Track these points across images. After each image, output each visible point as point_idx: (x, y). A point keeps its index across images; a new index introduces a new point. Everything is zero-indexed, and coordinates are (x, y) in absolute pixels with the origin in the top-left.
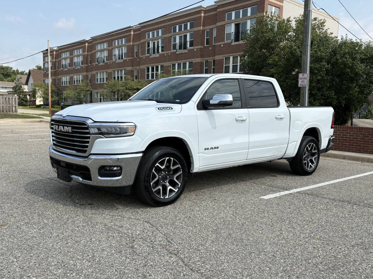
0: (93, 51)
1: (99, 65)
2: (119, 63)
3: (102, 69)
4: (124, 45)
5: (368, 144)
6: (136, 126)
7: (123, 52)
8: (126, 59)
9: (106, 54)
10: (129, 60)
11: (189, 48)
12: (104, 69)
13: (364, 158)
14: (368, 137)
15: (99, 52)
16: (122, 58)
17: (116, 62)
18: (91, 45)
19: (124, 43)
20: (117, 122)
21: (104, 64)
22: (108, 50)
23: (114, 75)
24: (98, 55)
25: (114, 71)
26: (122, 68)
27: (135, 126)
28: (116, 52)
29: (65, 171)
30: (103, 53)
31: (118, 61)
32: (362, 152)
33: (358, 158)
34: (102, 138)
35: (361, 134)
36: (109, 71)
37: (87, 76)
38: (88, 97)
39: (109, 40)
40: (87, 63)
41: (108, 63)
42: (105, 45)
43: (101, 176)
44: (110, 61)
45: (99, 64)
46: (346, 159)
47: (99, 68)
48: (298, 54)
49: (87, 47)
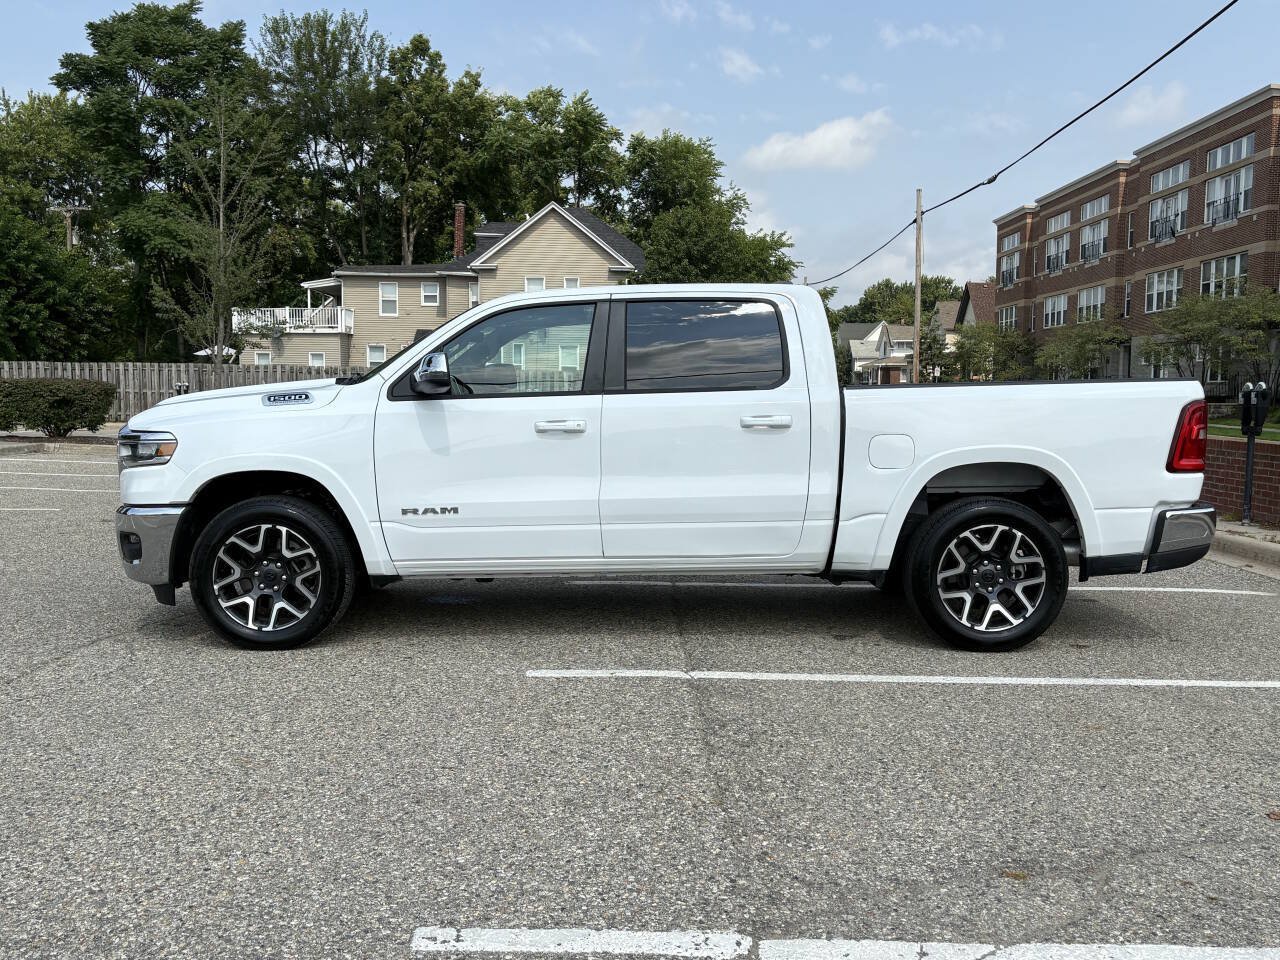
0: (1142, 200)
1: (1157, 246)
2: (1225, 232)
3: (1165, 261)
4: (1244, 160)
7: (1242, 190)
8: (1248, 212)
9: (1181, 203)
10: (1259, 215)
12: (1175, 257)
15: (1160, 202)
16: (1237, 212)
17: (1214, 230)
18: (1138, 179)
19: (1244, 155)
21: (1174, 241)
22: (1190, 188)
23: (1207, 277)
24: (1157, 211)
25: (1207, 264)
26: (1233, 251)
28: (1217, 192)
30: (1172, 201)
31: (1221, 225)
36: (1189, 264)
37: (1120, 290)
38: (1121, 362)
39: (1194, 152)
40: (1121, 244)
42: (1182, 173)
44: (1192, 229)
45: (1157, 242)
47: (1157, 259)
49: (1121, 189)
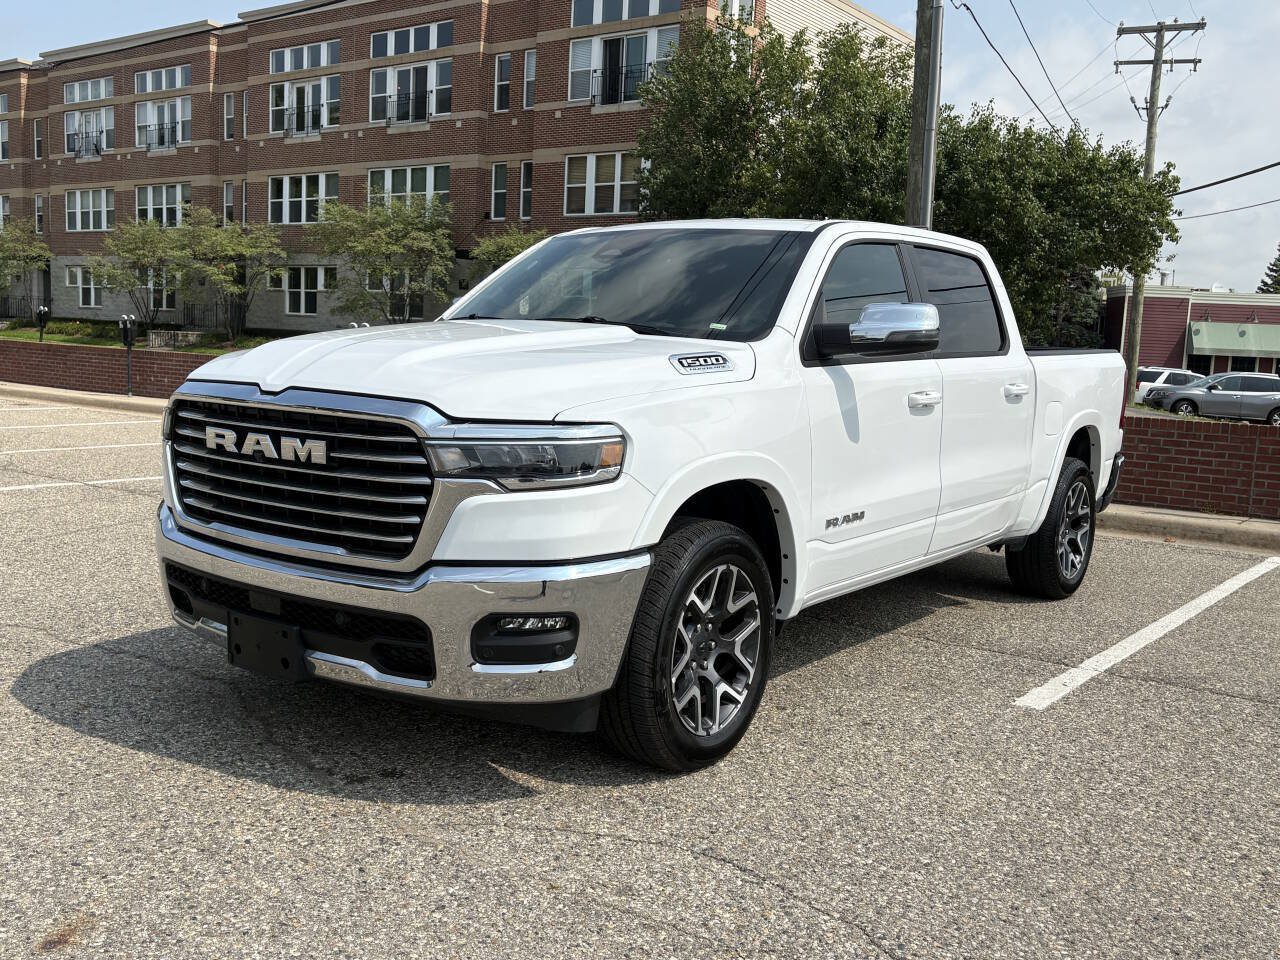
0: (53, 109)
1: (77, 161)
2: (161, 159)
3: (90, 179)
4: (180, 90)
5: (1166, 476)
6: (624, 439)
7: (179, 118)
8: (188, 143)
9: (105, 120)
10: (200, 148)
11: (434, 114)
12: (101, 178)
13: (1170, 523)
14: (1168, 451)
15: (77, 114)
16: (174, 141)
17: (149, 155)
18: (45, 85)
19: (179, 84)
20: (553, 423)
21: (99, 159)
22: (116, 107)
23: (143, 202)
24: (75, 123)
25: (143, 190)
26: (172, 180)
27: (622, 437)
28: (150, 116)
29: (285, 634)
30: (93, 117)
31: (157, 151)
32: (1143, 502)
33: (1151, 526)
34: (492, 491)
35: (1141, 441)
36: (121, 186)
37: (28, 203)
38: (35, 282)
39: (117, 70)
40: (26, 152)
41: (115, 156)
42: (104, 89)
43: (485, 661)
44: (123, 150)
45: (77, 156)
46: (1110, 527)
47: (75, 174)
48: (840, 159)
49: (23, 91)
